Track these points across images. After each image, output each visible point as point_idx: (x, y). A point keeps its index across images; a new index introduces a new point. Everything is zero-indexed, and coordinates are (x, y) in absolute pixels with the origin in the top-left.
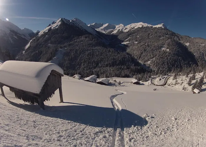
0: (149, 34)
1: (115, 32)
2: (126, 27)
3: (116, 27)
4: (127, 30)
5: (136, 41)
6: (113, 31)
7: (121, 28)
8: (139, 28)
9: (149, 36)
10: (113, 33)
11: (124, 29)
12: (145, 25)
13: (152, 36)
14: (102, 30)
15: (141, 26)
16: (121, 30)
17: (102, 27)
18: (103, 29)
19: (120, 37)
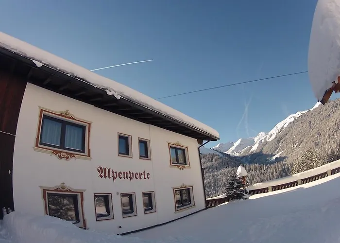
0: (310, 122)
1: (255, 148)
2: (270, 134)
3: (256, 140)
4: (273, 137)
5: (294, 143)
6: (251, 148)
7: (263, 138)
8: (290, 123)
9: (311, 125)
10: (252, 150)
11: (268, 137)
12: (298, 114)
13: (317, 122)
14: (233, 152)
15: (292, 120)
16: (263, 141)
17: (233, 148)
18: (234, 150)
19: (264, 152)
